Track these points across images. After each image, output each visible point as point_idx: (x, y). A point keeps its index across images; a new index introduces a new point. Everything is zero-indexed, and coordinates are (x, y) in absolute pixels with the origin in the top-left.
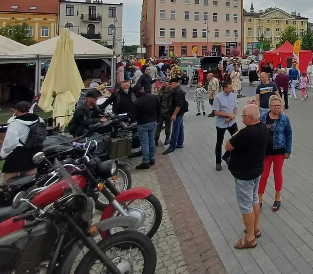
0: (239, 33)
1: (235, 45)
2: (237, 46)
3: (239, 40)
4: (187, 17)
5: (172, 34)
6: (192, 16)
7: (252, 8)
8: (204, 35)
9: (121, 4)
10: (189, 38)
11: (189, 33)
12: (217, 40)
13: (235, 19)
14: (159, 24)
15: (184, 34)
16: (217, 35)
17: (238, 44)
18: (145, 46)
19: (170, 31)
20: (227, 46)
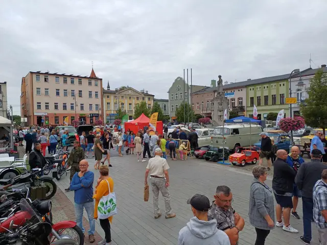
0: (100, 107)
1: (97, 116)
2: (98, 116)
3: (100, 112)
4: (58, 94)
5: (47, 107)
6: (62, 93)
7: (108, 87)
8: (72, 108)
9: (5, 83)
10: (60, 110)
11: (60, 107)
12: (82, 112)
13: (96, 95)
14: (36, 99)
15: (56, 107)
16: (82, 108)
18: (25, 116)
19: (45, 104)
20: (90, 117)
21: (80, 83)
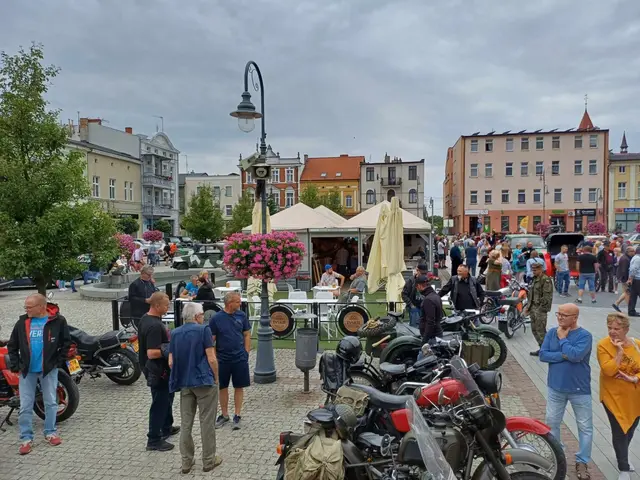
1: (593, 213)
2: (595, 214)
3: (600, 206)
4: (509, 172)
5: (488, 199)
6: (517, 169)
7: (624, 146)
8: (537, 198)
9: (423, 161)
10: (513, 204)
11: (513, 197)
12: (558, 207)
13: (592, 168)
14: (471, 184)
15: (505, 199)
16: (558, 198)
17: (597, 212)
18: (451, 217)
19: (485, 194)
20: (576, 216)
21: (556, 145)
